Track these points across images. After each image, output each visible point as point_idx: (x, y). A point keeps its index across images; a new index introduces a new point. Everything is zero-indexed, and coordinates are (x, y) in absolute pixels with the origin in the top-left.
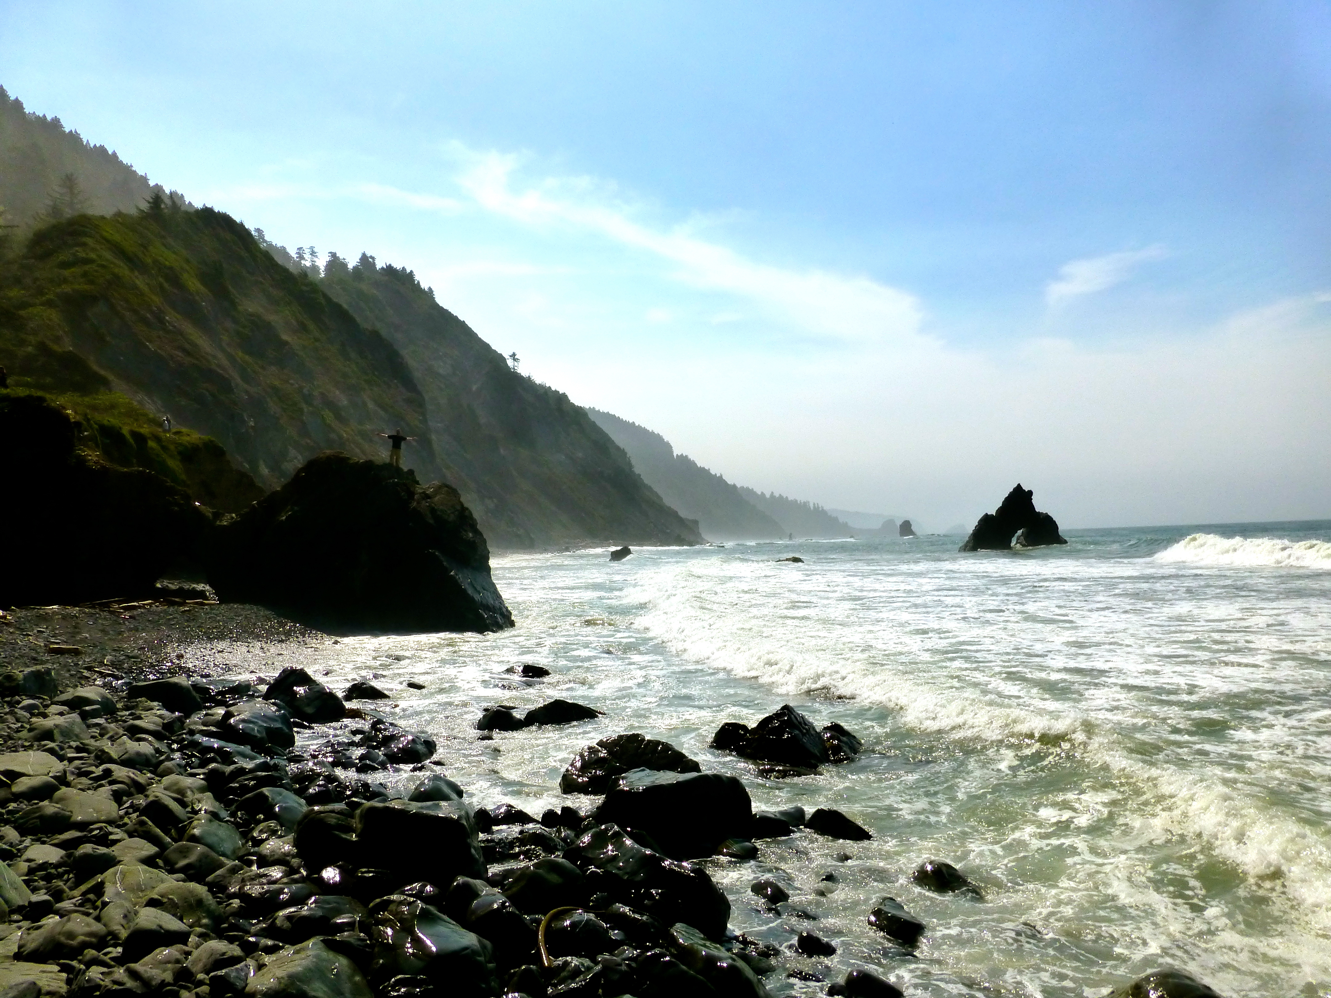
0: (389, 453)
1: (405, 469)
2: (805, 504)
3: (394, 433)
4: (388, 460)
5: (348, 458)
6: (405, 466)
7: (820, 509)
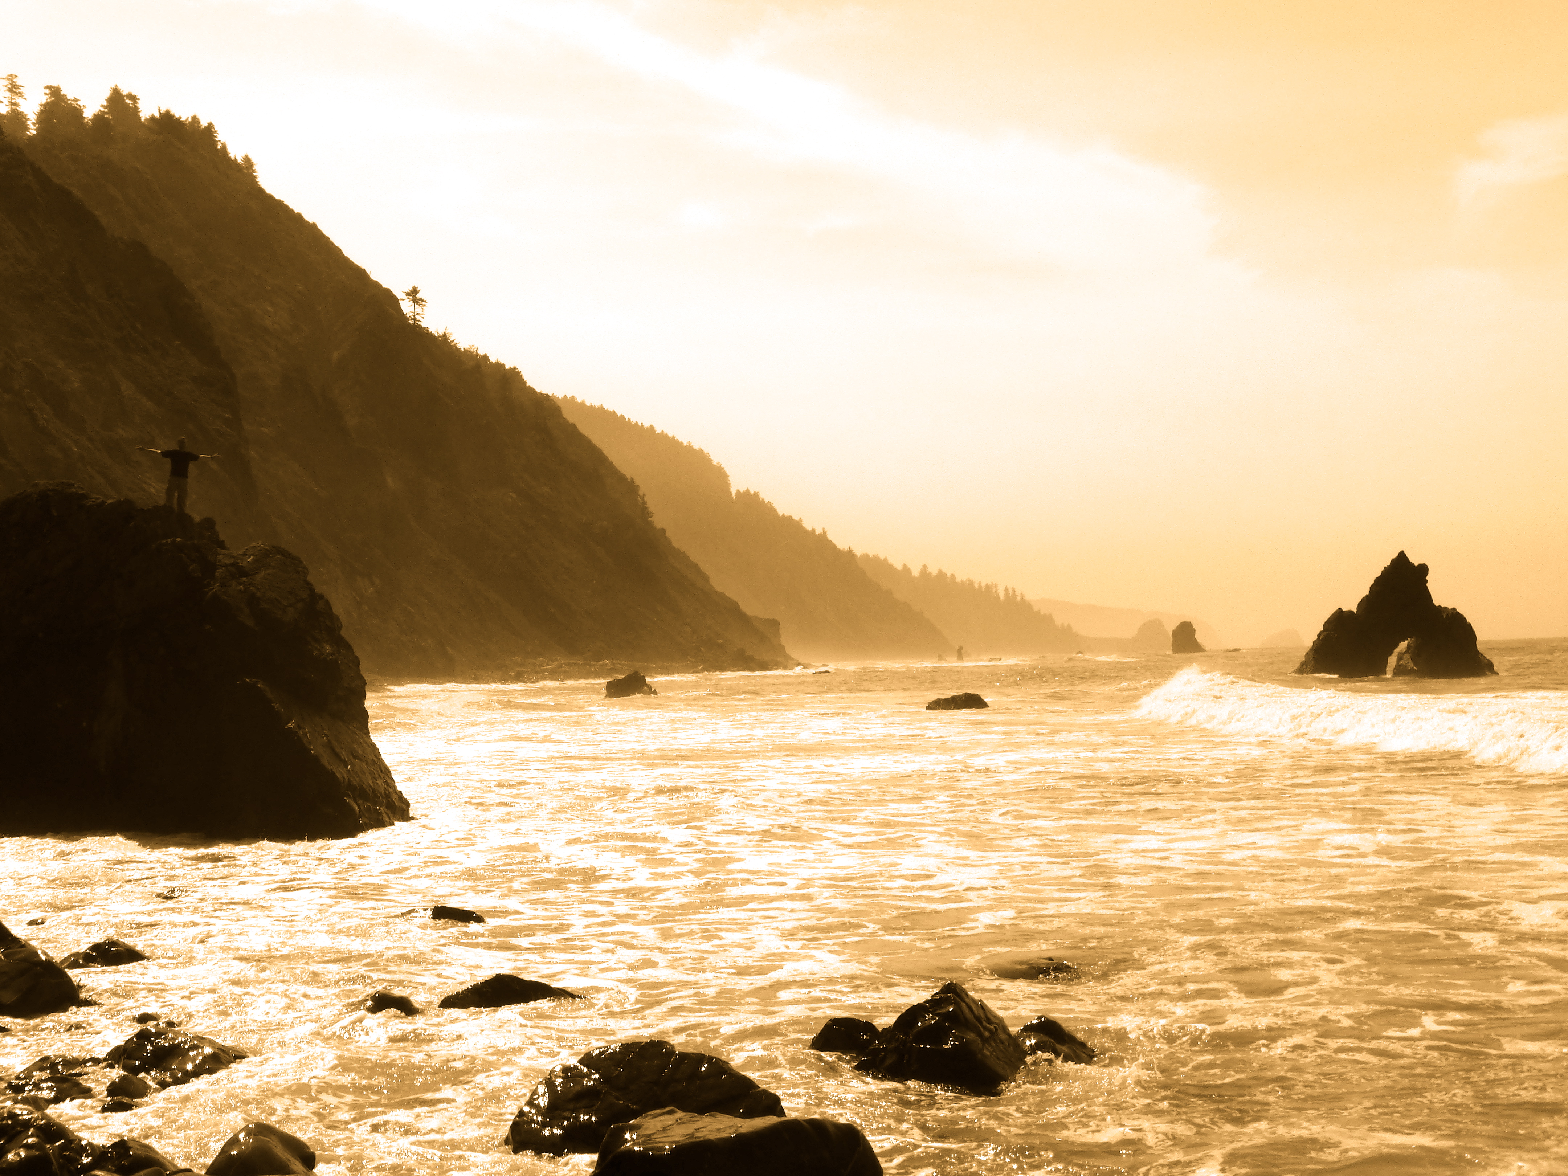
0: (165, 486)
1: (197, 518)
2: (988, 591)
3: (173, 446)
4: (161, 500)
5: (84, 497)
6: (196, 510)
7: (1019, 599)
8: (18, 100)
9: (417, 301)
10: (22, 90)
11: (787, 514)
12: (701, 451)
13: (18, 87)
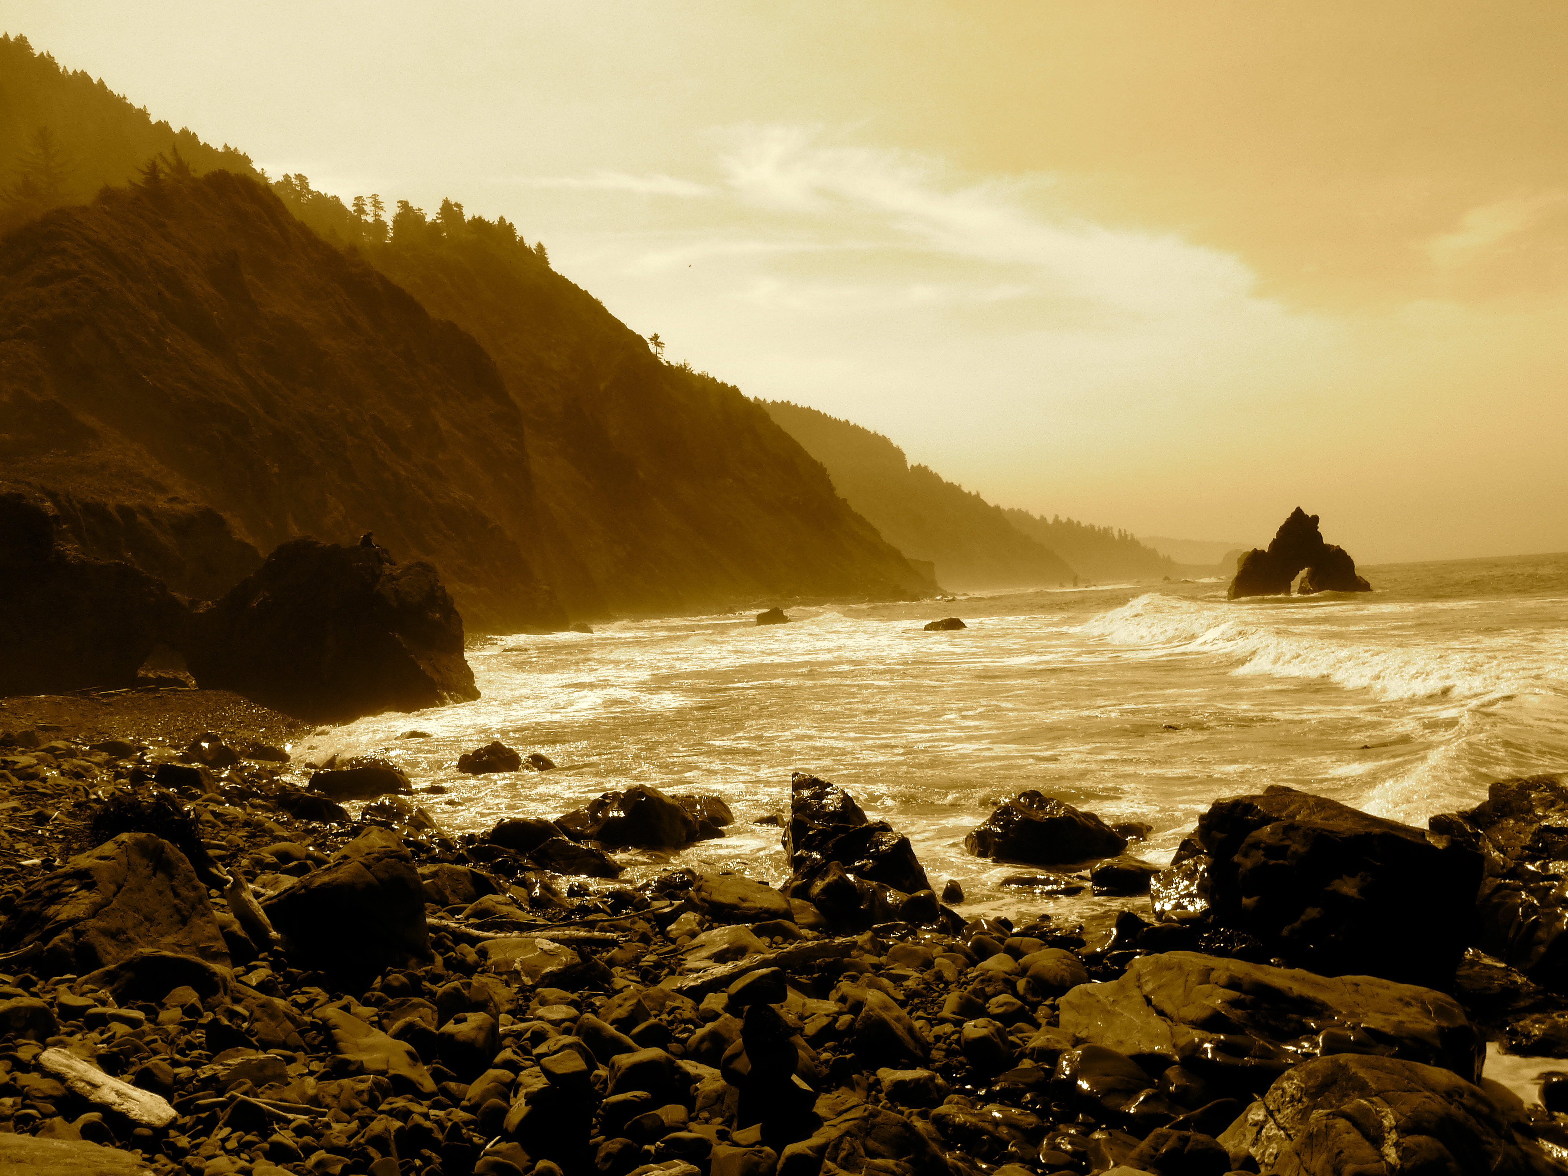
7: (1129, 538)
8: (381, 212)
9: (658, 344)
10: (382, 205)
11: (949, 481)
12: (884, 436)
13: (380, 203)
